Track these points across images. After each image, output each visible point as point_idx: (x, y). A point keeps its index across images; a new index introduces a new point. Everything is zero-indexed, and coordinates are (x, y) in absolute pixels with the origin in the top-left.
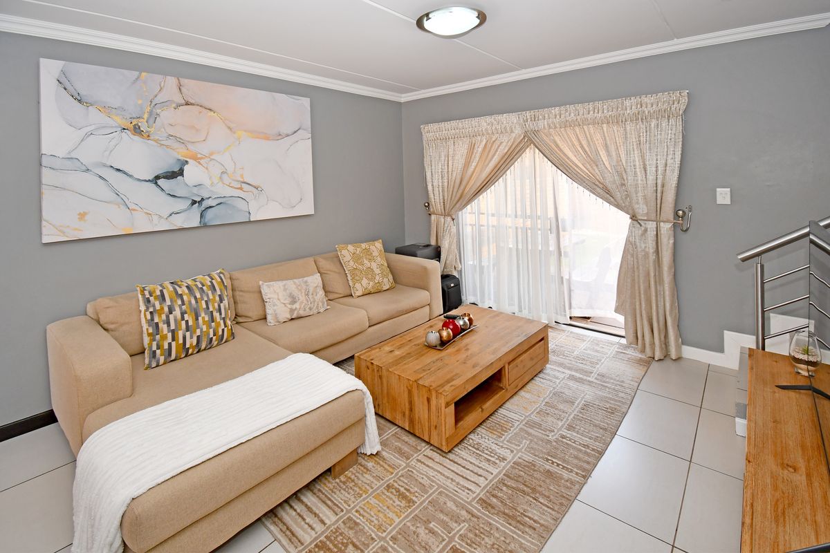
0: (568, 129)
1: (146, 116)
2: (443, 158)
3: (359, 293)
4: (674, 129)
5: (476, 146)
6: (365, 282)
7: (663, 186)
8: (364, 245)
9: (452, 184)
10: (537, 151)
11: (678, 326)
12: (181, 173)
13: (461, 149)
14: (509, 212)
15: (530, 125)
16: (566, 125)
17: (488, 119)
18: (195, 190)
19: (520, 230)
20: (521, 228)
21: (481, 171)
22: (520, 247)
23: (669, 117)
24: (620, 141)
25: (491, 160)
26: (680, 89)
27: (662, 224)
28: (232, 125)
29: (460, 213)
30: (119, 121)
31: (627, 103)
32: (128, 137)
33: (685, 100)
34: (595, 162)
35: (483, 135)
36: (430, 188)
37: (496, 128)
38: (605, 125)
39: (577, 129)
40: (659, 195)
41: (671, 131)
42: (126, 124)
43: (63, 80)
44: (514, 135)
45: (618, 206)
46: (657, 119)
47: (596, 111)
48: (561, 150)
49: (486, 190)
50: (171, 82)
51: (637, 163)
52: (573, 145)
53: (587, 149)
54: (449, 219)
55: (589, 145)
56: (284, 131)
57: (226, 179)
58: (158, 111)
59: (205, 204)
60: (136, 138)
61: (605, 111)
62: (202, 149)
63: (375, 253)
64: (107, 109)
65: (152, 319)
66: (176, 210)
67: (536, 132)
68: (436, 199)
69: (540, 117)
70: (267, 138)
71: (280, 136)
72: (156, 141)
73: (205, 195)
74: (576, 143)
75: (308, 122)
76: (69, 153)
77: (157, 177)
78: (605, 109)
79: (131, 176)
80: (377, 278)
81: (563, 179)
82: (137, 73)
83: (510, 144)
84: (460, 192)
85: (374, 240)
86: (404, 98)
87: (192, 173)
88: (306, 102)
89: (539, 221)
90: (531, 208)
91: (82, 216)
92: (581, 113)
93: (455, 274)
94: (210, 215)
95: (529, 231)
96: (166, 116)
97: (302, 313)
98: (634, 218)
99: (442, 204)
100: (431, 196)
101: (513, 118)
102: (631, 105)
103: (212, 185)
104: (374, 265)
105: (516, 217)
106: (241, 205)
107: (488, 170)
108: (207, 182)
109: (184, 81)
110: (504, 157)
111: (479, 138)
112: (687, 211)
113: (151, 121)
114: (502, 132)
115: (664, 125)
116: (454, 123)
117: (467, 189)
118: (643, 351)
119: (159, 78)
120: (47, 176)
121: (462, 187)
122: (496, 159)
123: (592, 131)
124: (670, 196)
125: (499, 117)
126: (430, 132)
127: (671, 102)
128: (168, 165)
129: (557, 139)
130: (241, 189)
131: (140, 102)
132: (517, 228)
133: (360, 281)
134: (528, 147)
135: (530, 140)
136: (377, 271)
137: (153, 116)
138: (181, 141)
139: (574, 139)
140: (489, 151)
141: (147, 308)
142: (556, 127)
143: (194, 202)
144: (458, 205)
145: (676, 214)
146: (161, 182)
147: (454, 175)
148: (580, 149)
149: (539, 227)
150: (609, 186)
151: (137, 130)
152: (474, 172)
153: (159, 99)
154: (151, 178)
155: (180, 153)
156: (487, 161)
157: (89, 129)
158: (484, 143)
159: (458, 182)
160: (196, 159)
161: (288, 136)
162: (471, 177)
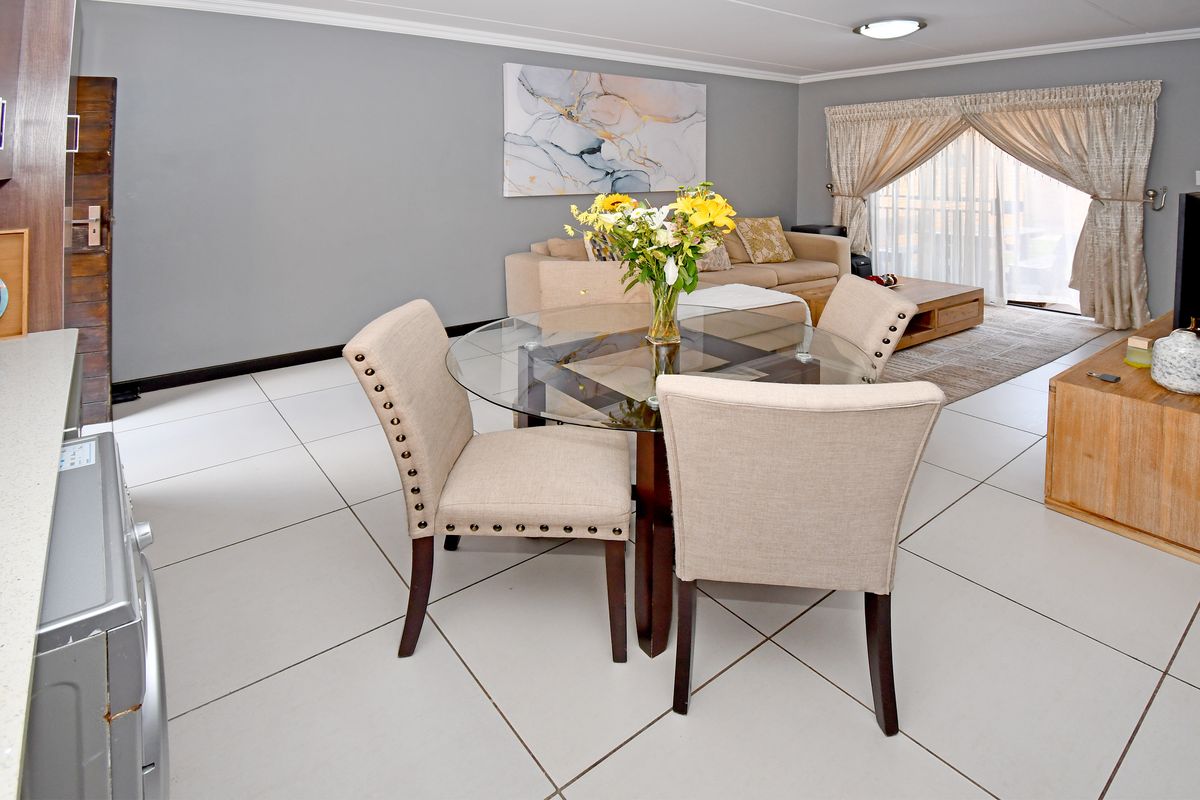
0: (1017, 113)
1: (576, 105)
2: (853, 140)
3: (760, 260)
4: (1145, 114)
5: (898, 128)
6: (765, 251)
7: (1131, 167)
8: (761, 220)
9: (865, 165)
10: (977, 133)
11: (1146, 300)
12: (598, 149)
13: (879, 131)
14: (938, 195)
15: (969, 109)
16: (1014, 109)
17: (916, 102)
18: (609, 164)
19: (950, 214)
20: (954, 211)
21: (904, 153)
22: (950, 233)
23: (1139, 104)
24: (1082, 126)
25: (917, 141)
26: (1152, 78)
27: (1128, 203)
28: (639, 111)
29: (873, 195)
30: (558, 109)
31: (1091, 89)
32: (564, 121)
33: (1157, 90)
34: (1052, 144)
35: (908, 117)
36: (834, 169)
37: (925, 111)
38: (1063, 110)
39: (1029, 113)
40: (1126, 176)
41: (1141, 118)
42: (563, 111)
43: (523, 79)
44: (948, 118)
45: (1076, 186)
46: (1126, 105)
47: (1053, 96)
48: (1007, 133)
49: (908, 172)
50: (595, 76)
51: (1101, 146)
52: (1024, 128)
53: (1041, 132)
54: (859, 201)
55: (1043, 129)
56: (683, 114)
57: (633, 156)
58: (585, 100)
59: (617, 175)
60: (569, 122)
61: (1064, 97)
62: (616, 131)
63: (774, 228)
64: (551, 100)
65: (600, 255)
66: (594, 179)
67: (977, 115)
68: (842, 182)
69: (983, 101)
70: (668, 122)
71: (678, 119)
72: (583, 124)
73: (616, 169)
74: (1027, 127)
75: (703, 108)
76: (526, 132)
77: (582, 153)
78: (1064, 95)
79: (564, 151)
80: (777, 249)
81: (1009, 161)
82: (570, 71)
83: (943, 126)
84: (875, 173)
85: (771, 215)
86: (803, 80)
87: (607, 149)
88: (703, 88)
89: (977, 204)
90: (967, 192)
91: (532, 179)
92: (1034, 98)
93: (864, 254)
94: (619, 184)
95: (963, 214)
96: (591, 104)
97: (712, 267)
98: (1095, 197)
99: (850, 185)
100: (836, 176)
101: (949, 101)
102: (1094, 92)
103: (622, 158)
104: (773, 238)
105: (947, 199)
106: (644, 178)
107: (913, 152)
108: (618, 158)
109: (604, 76)
110: (933, 139)
111: (903, 120)
112: (1160, 191)
113: (579, 109)
114: (932, 115)
115: (1133, 111)
116: (870, 106)
117: (883, 172)
118: (1101, 321)
119: (586, 74)
120: (508, 147)
121: (878, 169)
122: (924, 140)
123: (1047, 115)
124: (1140, 177)
125: (931, 100)
126: (836, 114)
127: (1142, 90)
128: (590, 143)
129: (1004, 122)
130: (644, 164)
131: (572, 94)
132: (947, 211)
133: (760, 249)
134: (966, 129)
135: (968, 122)
136: (777, 243)
137: (581, 105)
138: (600, 124)
139: (1025, 123)
140: (915, 134)
141: (594, 247)
142: (1002, 111)
143: (608, 173)
144: (871, 187)
145: (1146, 194)
146: (585, 156)
147: (868, 156)
148: (1032, 133)
149: (977, 209)
150: (1066, 168)
151: (570, 116)
152: (893, 154)
153: (586, 91)
154: (578, 153)
155: (599, 133)
156: (913, 142)
157: (538, 115)
158: (909, 125)
159: (872, 163)
160: (610, 138)
161: (685, 119)
162: (891, 157)
